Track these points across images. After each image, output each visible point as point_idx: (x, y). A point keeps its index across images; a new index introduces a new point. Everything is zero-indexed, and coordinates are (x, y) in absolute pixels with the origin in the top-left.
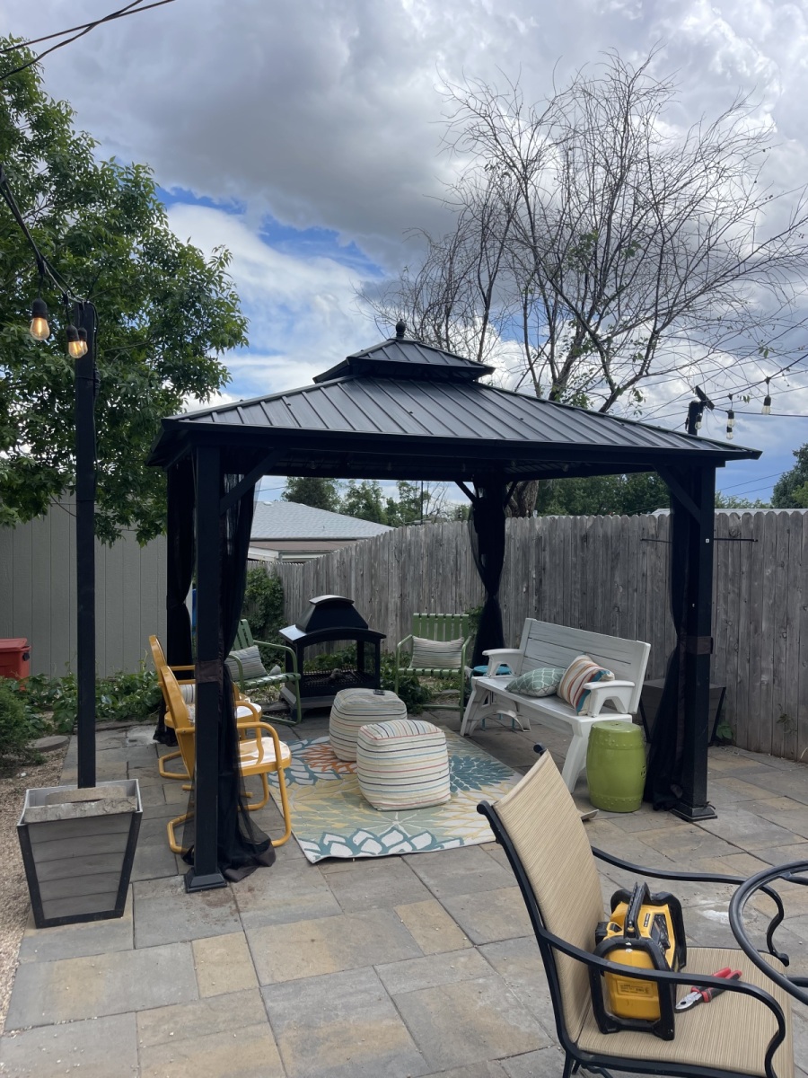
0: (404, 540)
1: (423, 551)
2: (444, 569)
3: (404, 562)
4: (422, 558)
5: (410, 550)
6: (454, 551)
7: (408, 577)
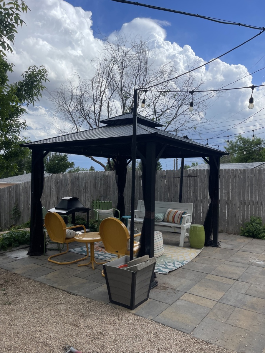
0: (59, 178)
1: (69, 182)
2: (79, 188)
3: (59, 186)
4: (68, 185)
5: (62, 182)
6: (85, 182)
7: (61, 191)
